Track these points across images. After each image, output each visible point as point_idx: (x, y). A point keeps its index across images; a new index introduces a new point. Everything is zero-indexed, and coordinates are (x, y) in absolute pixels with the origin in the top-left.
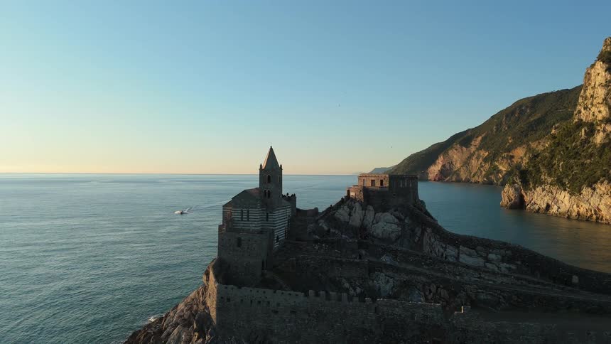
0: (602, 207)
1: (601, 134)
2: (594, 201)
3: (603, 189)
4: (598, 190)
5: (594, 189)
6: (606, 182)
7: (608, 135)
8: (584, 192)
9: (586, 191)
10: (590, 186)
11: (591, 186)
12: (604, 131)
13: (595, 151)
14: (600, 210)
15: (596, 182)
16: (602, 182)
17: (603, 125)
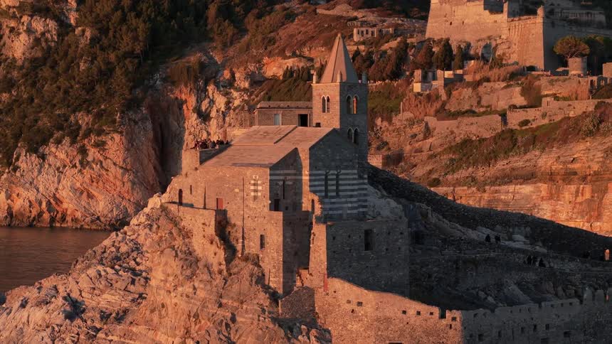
0: (64, 194)
1: (23, 37)
2: (46, 182)
3: (62, 156)
4: (51, 159)
5: (43, 157)
6: (67, 140)
7: (37, 41)
8: (22, 164)
9: (26, 162)
10: (33, 149)
11: (36, 151)
12: (29, 31)
13: (15, 74)
14: (58, 201)
15: (45, 142)
16: (59, 142)
17: (25, 19)
